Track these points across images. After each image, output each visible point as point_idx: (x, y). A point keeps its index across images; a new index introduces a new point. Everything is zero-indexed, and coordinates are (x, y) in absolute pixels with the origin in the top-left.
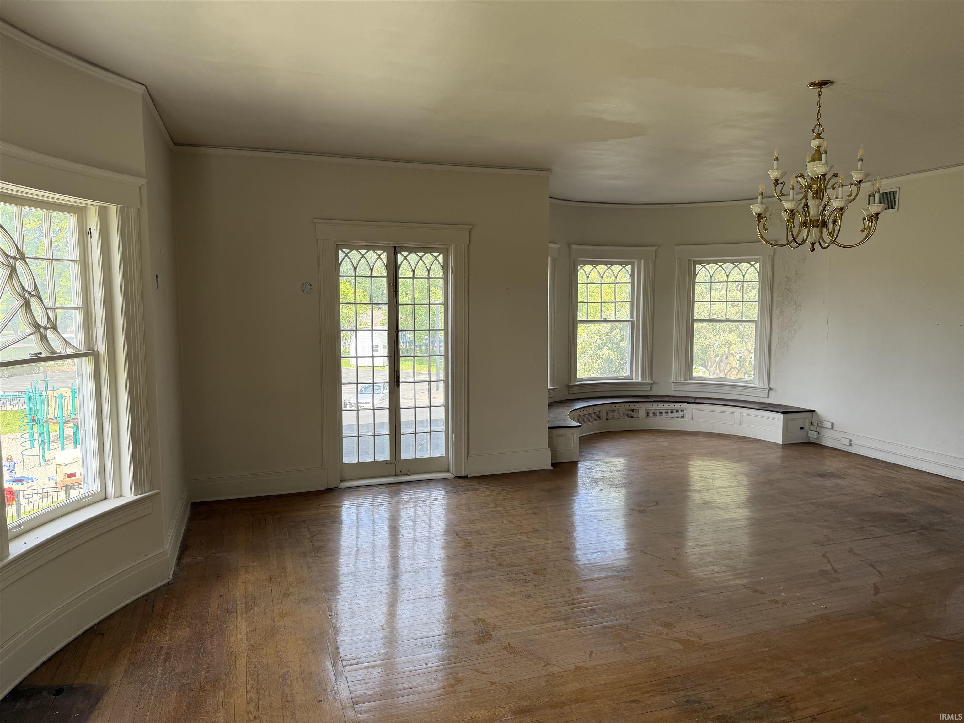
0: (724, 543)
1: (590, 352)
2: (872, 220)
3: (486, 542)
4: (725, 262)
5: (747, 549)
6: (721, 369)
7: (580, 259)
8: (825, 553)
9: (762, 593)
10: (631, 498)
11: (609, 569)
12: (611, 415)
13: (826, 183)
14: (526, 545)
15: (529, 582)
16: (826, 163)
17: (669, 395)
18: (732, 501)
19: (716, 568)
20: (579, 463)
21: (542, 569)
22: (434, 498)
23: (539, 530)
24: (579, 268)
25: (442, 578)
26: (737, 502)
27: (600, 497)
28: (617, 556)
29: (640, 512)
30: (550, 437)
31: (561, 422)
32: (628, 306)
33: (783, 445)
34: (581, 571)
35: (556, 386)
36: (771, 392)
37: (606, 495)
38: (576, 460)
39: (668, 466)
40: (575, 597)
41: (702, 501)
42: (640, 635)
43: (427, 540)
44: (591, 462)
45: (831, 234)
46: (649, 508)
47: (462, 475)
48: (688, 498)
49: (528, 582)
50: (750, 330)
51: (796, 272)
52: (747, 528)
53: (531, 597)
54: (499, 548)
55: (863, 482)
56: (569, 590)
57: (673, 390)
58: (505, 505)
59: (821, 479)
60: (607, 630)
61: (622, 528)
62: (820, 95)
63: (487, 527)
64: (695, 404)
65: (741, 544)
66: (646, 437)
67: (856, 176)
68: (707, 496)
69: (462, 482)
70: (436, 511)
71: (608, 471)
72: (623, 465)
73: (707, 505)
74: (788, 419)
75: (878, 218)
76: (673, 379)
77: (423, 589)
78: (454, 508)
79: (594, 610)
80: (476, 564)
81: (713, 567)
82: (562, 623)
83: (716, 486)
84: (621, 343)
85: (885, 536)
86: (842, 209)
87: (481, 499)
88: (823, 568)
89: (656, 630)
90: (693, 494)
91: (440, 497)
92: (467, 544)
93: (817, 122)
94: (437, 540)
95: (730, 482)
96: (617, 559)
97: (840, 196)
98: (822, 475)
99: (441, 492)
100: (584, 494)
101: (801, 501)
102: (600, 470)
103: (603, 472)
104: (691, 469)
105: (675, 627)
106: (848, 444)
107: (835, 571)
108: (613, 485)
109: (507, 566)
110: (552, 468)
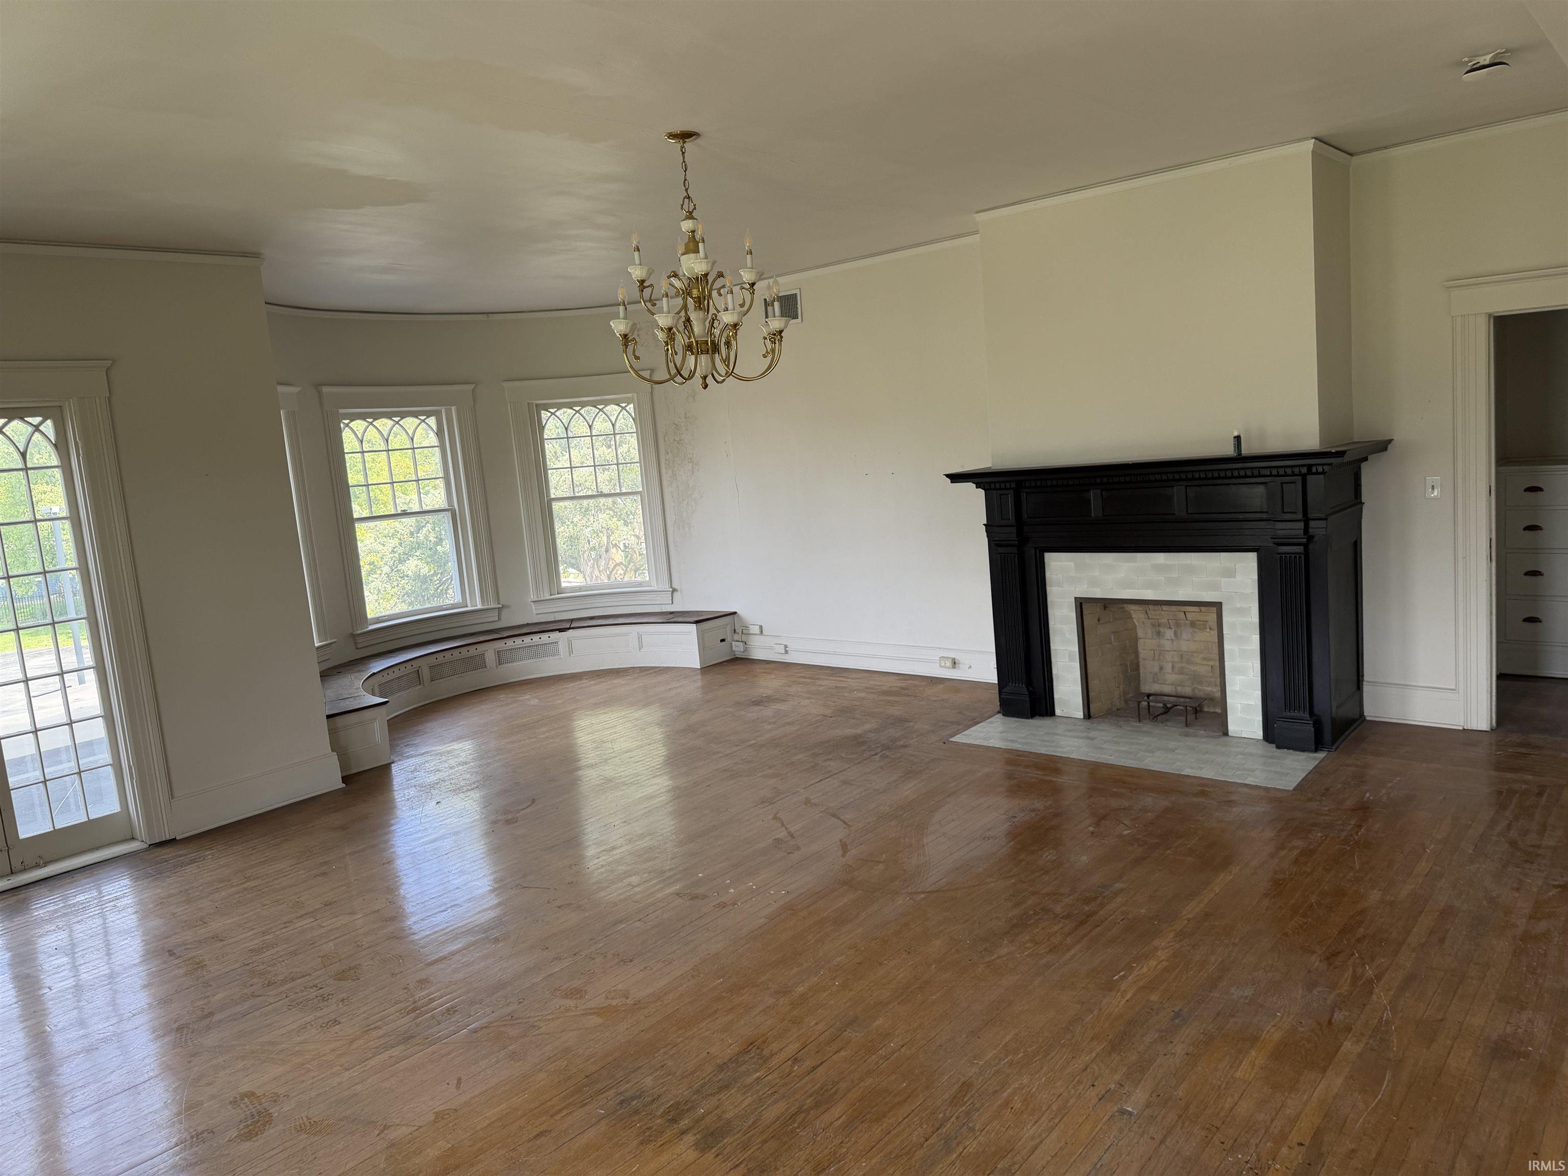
0: (642, 836)
1: (386, 569)
2: (775, 340)
3: (234, 951)
4: (583, 405)
5: (674, 837)
6: (601, 569)
7: (341, 411)
8: (777, 814)
9: (704, 897)
10: (491, 804)
11: (469, 932)
12: (437, 672)
13: (709, 286)
14: (314, 935)
15: (331, 997)
16: (706, 257)
17: (530, 622)
18: (644, 768)
19: (634, 879)
20: (393, 765)
21: (350, 969)
22: (109, 897)
23: (335, 902)
24: (342, 425)
25: (152, 1043)
26: (651, 769)
27: (437, 816)
28: (480, 906)
29: (508, 822)
30: (333, 733)
31: (349, 702)
32: (441, 483)
33: (701, 668)
34: (422, 950)
35: (331, 639)
36: (675, 594)
37: (447, 809)
38: (388, 762)
39: (542, 736)
40: (417, 998)
41: (602, 779)
42: (535, 1024)
43: (107, 982)
44: (414, 759)
45: (726, 361)
46: (522, 812)
47: (164, 840)
48: (580, 780)
49: (328, 999)
50: (633, 506)
51: (685, 414)
52: (671, 804)
53: (337, 1022)
54: (264, 955)
55: (809, 701)
56: (405, 989)
57: (535, 614)
58: (261, 875)
59: (757, 708)
60: (479, 1034)
61: (483, 858)
62: (683, 153)
63: (231, 923)
64: (571, 630)
65: (665, 831)
66: (502, 696)
67: (747, 276)
68: (608, 771)
69: (166, 853)
70: (118, 922)
71: (446, 768)
72: (470, 752)
73: (609, 784)
74: (704, 631)
75: (782, 337)
76: (533, 597)
77: (113, 1077)
78: (157, 905)
79: (452, 1008)
80: (219, 996)
81: (629, 880)
82: (402, 1047)
83: (619, 751)
84: (439, 548)
85: (844, 771)
86: (735, 326)
87: (211, 876)
88: (778, 836)
89: (558, 1007)
90: (587, 772)
91: (122, 892)
92: (196, 966)
93: (686, 194)
94: (128, 976)
95: (637, 740)
96: (480, 912)
97: (730, 307)
98: (757, 703)
99: (121, 882)
100: (409, 816)
101: (737, 746)
102: (432, 769)
103: (438, 772)
104: (578, 734)
105: (586, 992)
106: (783, 652)
107: (792, 836)
108: (457, 790)
109: (284, 981)
110: (344, 785)
